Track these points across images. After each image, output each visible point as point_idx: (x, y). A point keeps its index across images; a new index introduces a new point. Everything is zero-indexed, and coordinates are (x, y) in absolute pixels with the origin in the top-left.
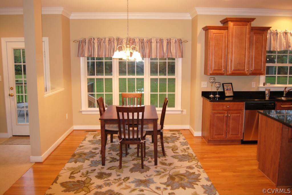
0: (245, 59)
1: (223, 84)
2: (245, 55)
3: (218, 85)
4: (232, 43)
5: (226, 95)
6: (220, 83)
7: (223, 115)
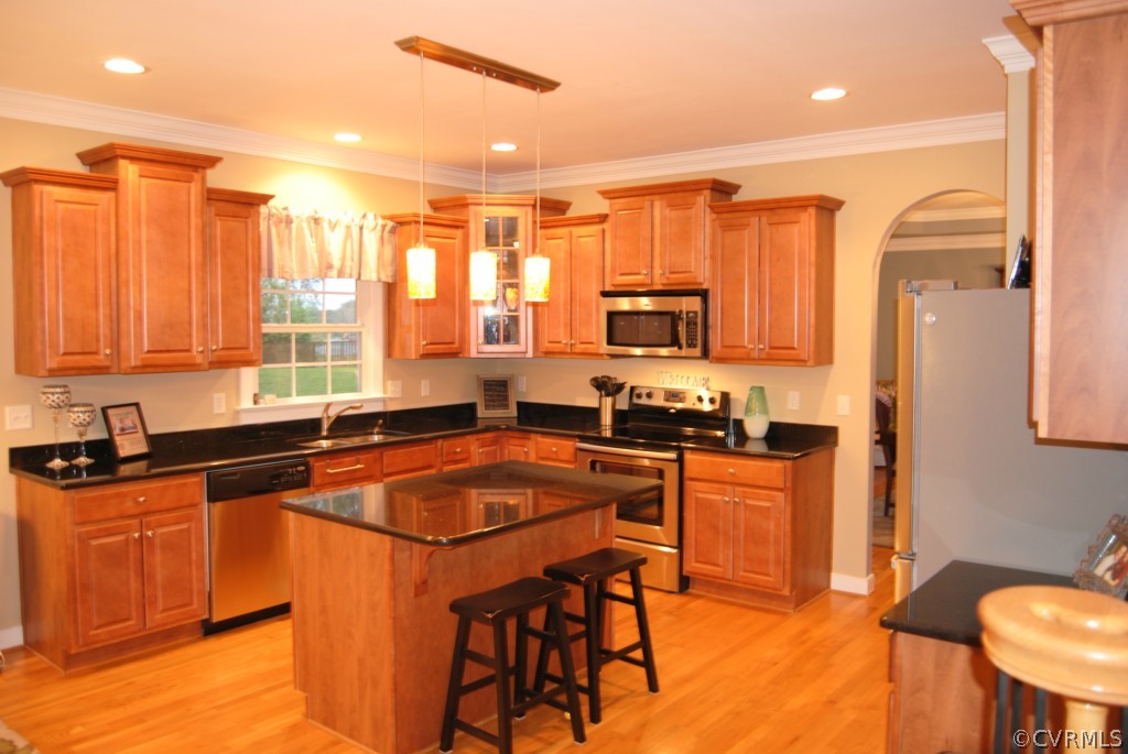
0: (190, 308)
1: (104, 410)
2: (190, 291)
3: (86, 416)
4: (138, 243)
5: (123, 453)
6: (90, 405)
7: (121, 538)
